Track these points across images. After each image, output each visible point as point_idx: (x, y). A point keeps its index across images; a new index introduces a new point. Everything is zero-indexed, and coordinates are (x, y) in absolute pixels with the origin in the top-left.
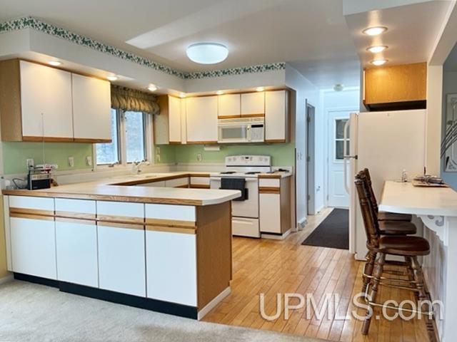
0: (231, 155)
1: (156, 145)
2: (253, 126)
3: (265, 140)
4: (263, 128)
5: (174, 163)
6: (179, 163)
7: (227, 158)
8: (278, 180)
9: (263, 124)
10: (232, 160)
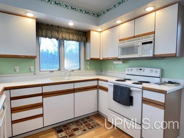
0: (130, 67)
1: (86, 61)
2: (143, 43)
3: (154, 55)
4: (152, 44)
5: (100, 71)
6: (103, 71)
7: (127, 69)
8: (164, 95)
9: (152, 40)
10: (130, 70)
